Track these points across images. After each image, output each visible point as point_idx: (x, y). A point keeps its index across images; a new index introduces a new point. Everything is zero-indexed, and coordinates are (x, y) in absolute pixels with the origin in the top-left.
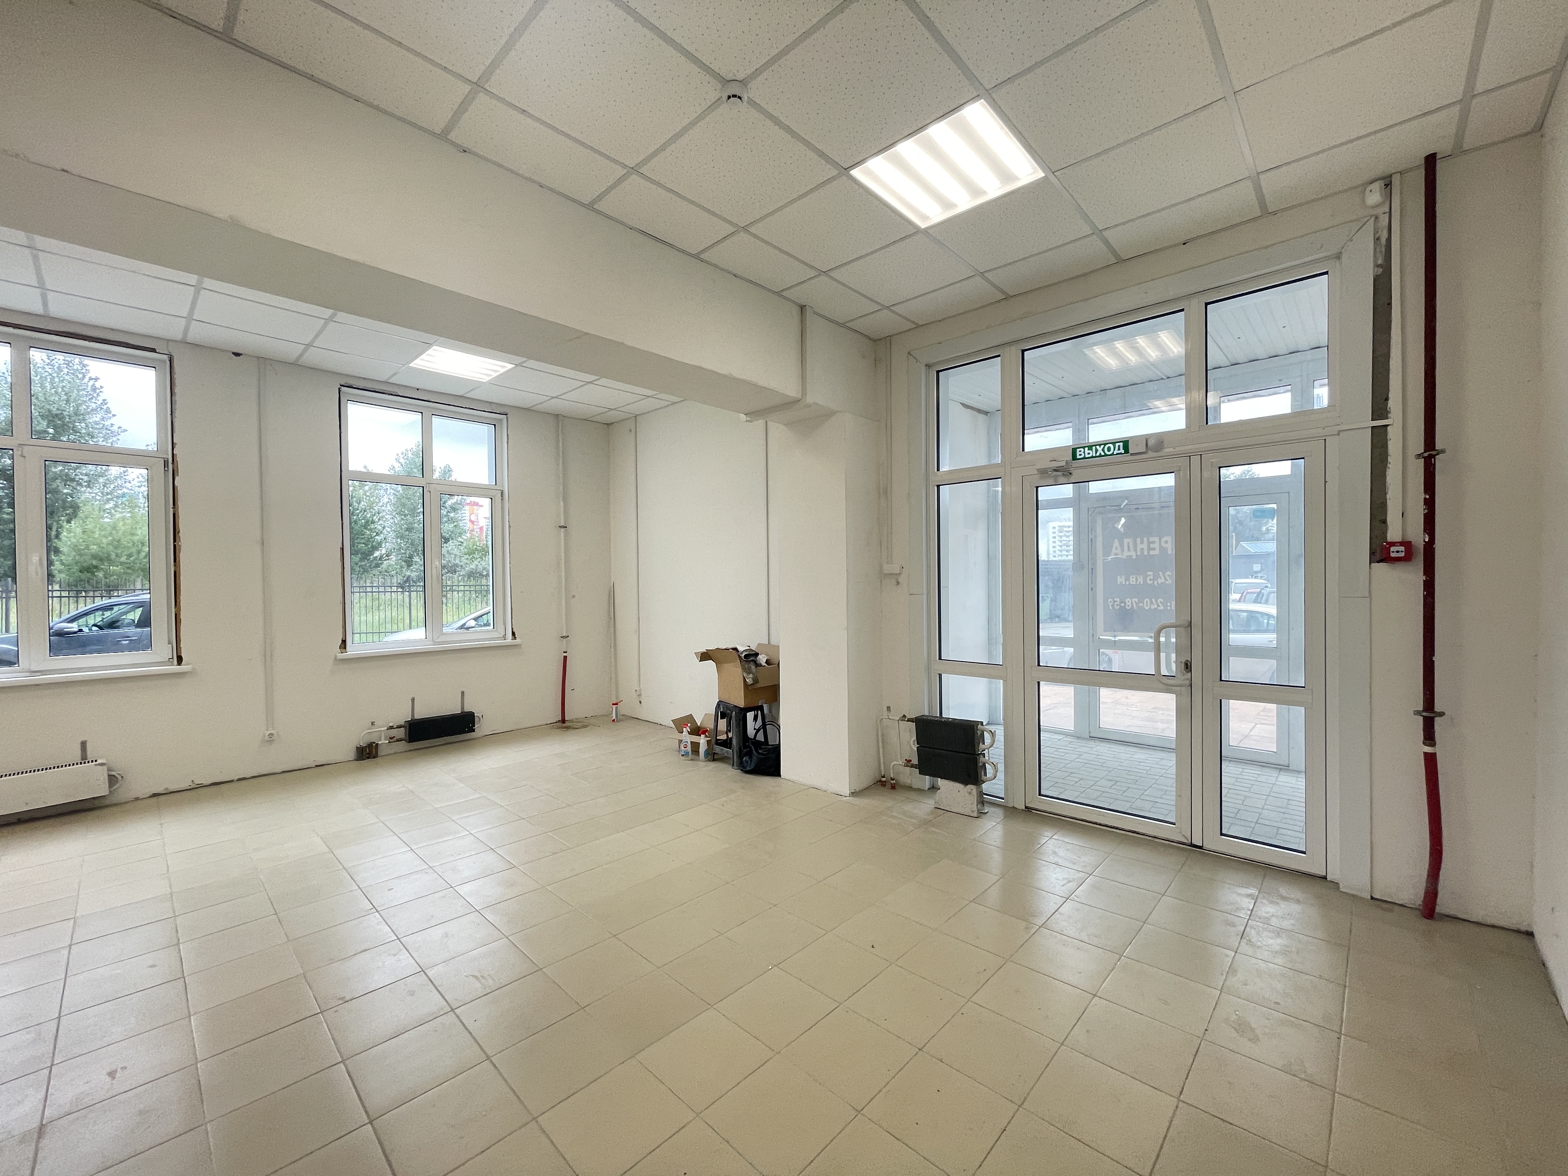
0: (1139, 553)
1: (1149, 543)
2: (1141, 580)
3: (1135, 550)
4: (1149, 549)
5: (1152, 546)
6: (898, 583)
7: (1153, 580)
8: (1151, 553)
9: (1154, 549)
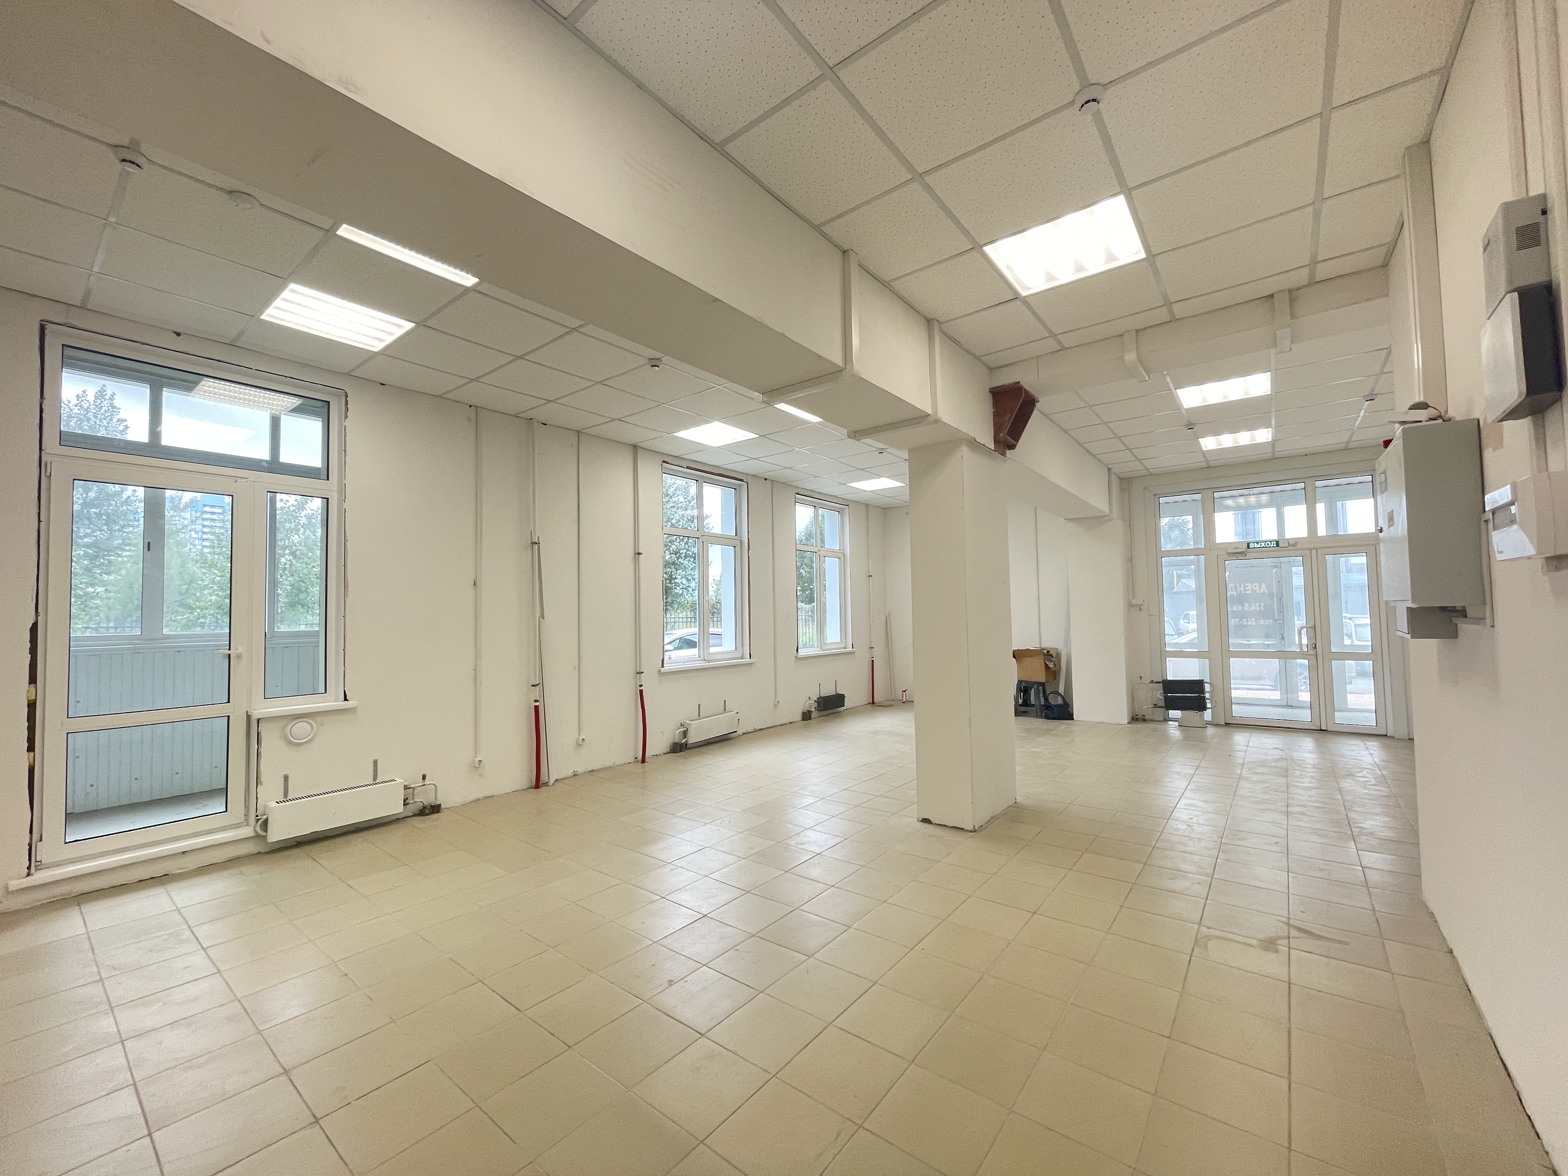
0: (1238, 593)
1: (1245, 587)
2: (1240, 608)
3: (1236, 591)
4: (1245, 590)
5: (1246, 588)
6: (1141, 610)
7: (1248, 608)
8: (1246, 592)
9: (1248, 590)
